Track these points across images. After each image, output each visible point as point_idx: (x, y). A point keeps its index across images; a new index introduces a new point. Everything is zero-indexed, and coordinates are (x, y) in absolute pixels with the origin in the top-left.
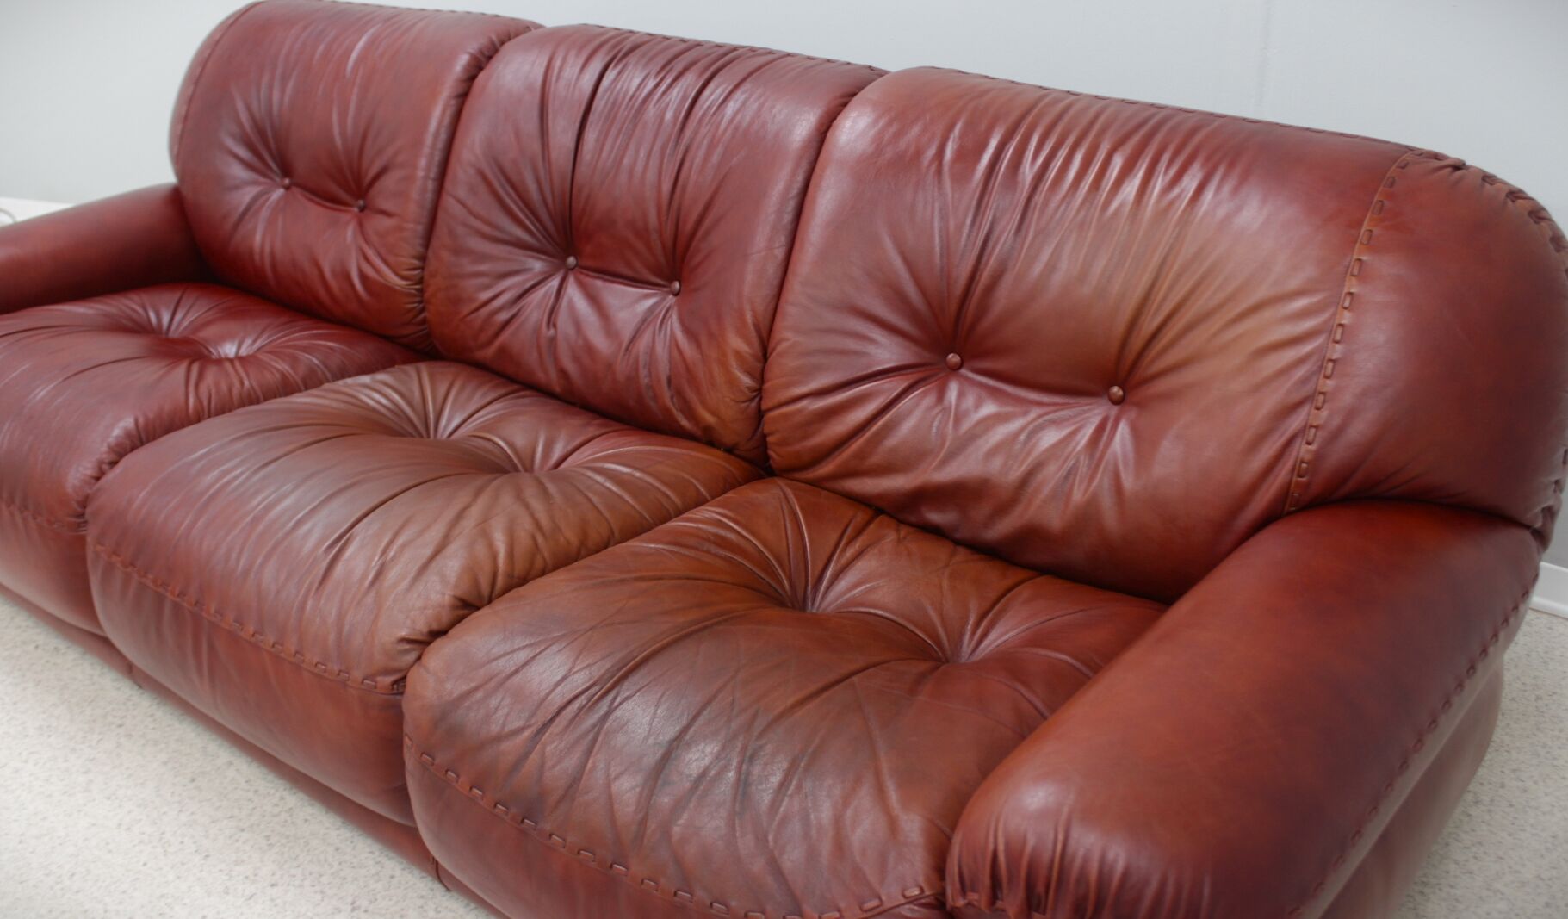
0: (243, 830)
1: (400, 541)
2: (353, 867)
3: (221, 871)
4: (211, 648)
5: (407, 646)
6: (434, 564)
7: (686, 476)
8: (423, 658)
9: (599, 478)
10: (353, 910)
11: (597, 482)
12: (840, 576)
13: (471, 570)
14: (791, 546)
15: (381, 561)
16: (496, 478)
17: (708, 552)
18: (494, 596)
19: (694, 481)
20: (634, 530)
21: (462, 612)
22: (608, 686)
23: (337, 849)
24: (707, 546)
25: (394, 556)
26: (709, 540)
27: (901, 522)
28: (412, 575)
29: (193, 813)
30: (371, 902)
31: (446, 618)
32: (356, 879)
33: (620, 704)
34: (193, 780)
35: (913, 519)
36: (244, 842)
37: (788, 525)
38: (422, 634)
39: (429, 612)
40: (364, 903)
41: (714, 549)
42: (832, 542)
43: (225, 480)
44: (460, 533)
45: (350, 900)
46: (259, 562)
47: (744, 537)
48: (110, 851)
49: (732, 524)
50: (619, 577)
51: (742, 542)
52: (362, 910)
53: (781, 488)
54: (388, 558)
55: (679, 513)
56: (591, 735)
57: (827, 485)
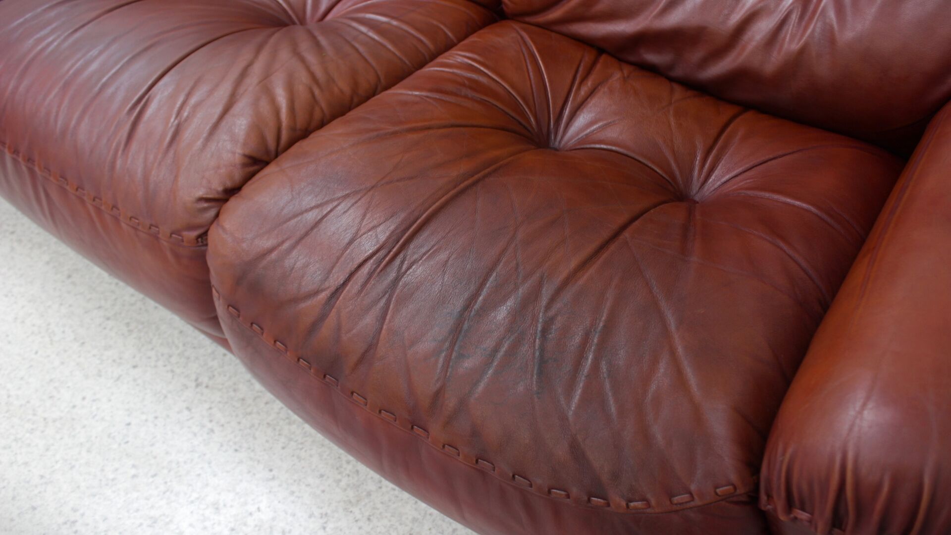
0: (108, 319)
1: (193, 101)
2: (194, 348)
3: (94, 356)
4: (47, 195)
5: (206, 205)
6: (223, 124)
7: (435, 23)
8: (220, 216)
9: (363, 29)
10: (197, 385)
11: (362, 33)
12: (578, 113)
13: (257, 128)
14: (534, 86)
15: (176, 122)
16: (273, 34)
17: (466, 97)
18: (280, 149)
19: (442, 27)
20: (397, 77)
21: (252, 169)
22: (395, 250)
23: (181, 332)
24: (465, 91)
25: (188, 117)
26: (464, 85)
27: (620, 60)
28: (205, 135)
29: (70, 306)
30: (210, 378)
31: (238, 175)
32: (197, 358)
33: (408, 269)
34: (69, 277)
35: (632, 58)
36: (111, 329)
37: (530, 67)
38: (218, 192)
39: (223, 171)
40: (204, 379)
41: (470, 93)
42: (568, 81)
43: (39, 48)
44: (246, 90)
45: (193, 377)
46: (73, 122)
47: (494, 80)
48: (9, 342)
49: (482, 68)
50: (392, 129)
51: (493, 85)
52: (204, 385)
53: (517, 32)
54: (183, 119)
55: (433, 56)
56: (384, 301)
57: (557, 28)
